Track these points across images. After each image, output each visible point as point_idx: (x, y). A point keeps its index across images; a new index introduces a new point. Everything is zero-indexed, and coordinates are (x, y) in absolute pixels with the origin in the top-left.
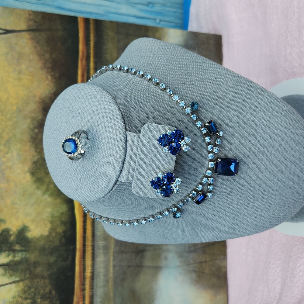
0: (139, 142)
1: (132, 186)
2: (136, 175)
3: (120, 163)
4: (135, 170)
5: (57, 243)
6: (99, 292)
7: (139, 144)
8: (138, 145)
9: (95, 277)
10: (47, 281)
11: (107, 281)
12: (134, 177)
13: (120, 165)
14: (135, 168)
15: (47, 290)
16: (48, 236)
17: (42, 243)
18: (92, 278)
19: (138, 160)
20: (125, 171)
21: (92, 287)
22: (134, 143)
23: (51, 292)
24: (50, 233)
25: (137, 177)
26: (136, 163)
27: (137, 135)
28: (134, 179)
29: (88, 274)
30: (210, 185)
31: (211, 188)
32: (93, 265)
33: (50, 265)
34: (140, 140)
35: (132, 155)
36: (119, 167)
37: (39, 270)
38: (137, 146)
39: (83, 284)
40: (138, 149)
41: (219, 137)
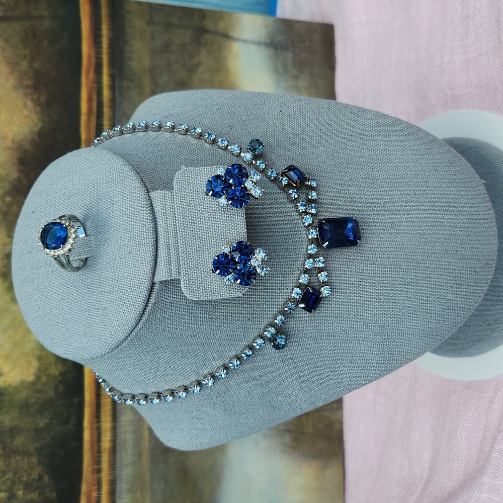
0: (175, 203)
1: (182, 284)
2: (183, 262)
3: (150, 246)
4: (180, 254)
5: (51, 393)
6: (126, 473)
9: (118, 448)
10: (34, 460)
11: (139, 455)
12: (181, 267)
13: (151, 249)
14: (180, 251)
15: (35, 475)
16: (34, 383)
17: (23, 395)
18: (113, 450)
19: (181, 236)
20: (162, 259)
21: (113, 466)
23: (41, 478)
24: (38, 377)
25: (186, 266)
26: (179, 241)
29: (106, 443)
30: (320, 270)
31: (323, 276)
32: (114, 429)
33: (38, 432)
35: (169, 229)
37: (19, 441)
39: (97, 461)
41: (312, 188)
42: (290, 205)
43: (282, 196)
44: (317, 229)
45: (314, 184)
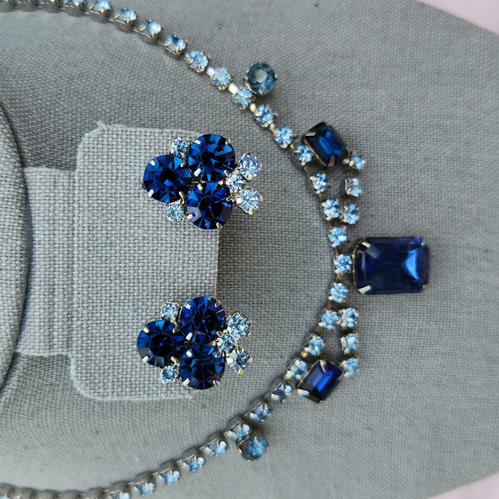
0: (76, 199)
1: (73, 367)
2: (79, 322)
3: (13, 286)
4: (75, 306)
7: (76, 205)
8: (74, 210)
12: (75, 332)
13: (13, 293)
14: (75, 300)
19: (81, 269)
20: (37, 314)
22: (57, 205)
25: (84, 332)
26: (75, 279)
27: (62, 176)
28: (74, 339)
30: (346, 332)
31: (350, 341)
34: (76, 192)
35: (56, 252)
36: (9, 302)
38: (70, 214)
40: (75, 225)
41: (355, 172)
42: (309, 202)
43: (295, 182)
44: (353, 256)
45: (360, 164)
